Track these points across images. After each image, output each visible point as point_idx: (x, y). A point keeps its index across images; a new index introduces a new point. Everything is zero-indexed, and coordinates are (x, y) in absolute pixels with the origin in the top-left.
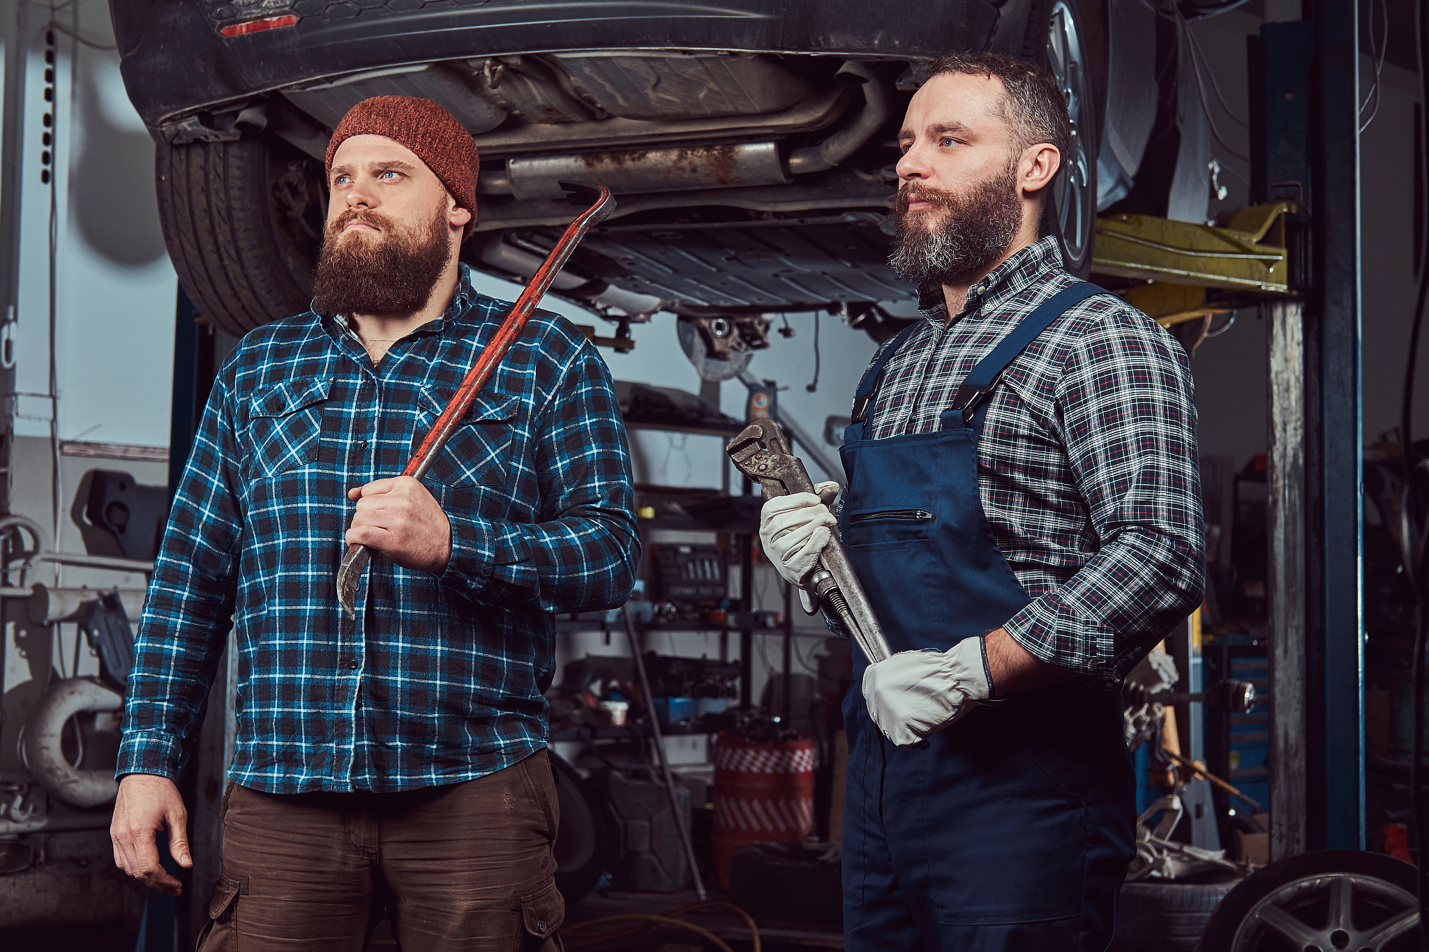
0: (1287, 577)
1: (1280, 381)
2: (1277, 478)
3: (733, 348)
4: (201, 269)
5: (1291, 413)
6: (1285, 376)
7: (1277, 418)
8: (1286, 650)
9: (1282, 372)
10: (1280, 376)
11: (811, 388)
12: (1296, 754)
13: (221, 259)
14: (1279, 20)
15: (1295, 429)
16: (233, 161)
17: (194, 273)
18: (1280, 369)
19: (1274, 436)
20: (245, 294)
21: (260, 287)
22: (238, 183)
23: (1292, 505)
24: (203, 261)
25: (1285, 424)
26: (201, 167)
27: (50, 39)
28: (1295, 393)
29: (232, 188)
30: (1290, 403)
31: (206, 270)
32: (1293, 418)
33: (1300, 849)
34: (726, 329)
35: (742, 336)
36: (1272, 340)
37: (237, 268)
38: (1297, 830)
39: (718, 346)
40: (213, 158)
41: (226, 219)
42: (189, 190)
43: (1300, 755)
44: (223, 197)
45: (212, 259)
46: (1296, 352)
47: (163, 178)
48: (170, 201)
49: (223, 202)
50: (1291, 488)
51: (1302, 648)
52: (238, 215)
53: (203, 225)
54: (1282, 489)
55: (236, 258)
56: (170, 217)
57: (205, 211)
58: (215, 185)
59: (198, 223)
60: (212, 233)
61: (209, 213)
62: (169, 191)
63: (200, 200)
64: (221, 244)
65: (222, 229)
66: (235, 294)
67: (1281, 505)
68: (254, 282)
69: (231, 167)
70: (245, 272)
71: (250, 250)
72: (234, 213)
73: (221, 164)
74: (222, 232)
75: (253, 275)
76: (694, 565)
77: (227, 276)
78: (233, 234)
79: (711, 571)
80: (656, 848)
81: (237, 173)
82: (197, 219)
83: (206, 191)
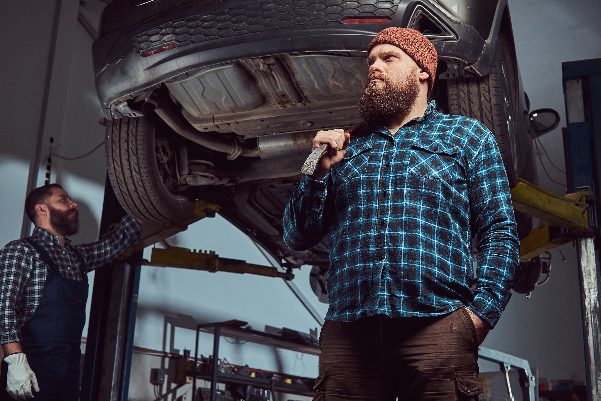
0: (595, 357)
1: (586, 271)
2: (588, 313)
4: (122, 178)
5: (592, 285)
6: (588, 268)
7: (586, 287)
9: (587, 267)
10: (586, 269)
13: (131, 173)
14: (575, 122)
15: (594, 291)
16: (140, 129)
17: (119, 180)
18: (586, 266)
19: (585, 294)
20: (140, 190)
21: (148, 186)
22: (142, 138)
23: (595, 325)
24: (123, 174)
25: (589, 289)
26: (126, 131)
27: (49, 160)
28: (593, 275)
29: (139, 140)
30: (591, 281)
31: (124, 178)
32: (593, 287)
36: (581, 253)
37: (138, 177)
40: (131, 127)
41: (135, 153)
42: (120, 141)
44: (134, 144)
45: (127, 173)
46: (593, 258)
47: (108, 137)
48: (111, 146)
49: (134, 146)
50: (594, 317)
52: (140, 152)
53: (124, 157)
54: (590, 318)
55: (138, 172)
56: (110, 154)
57: (126, 150)
58: (131, 138)
59: (122, 156)
60: (128, 160)
61: (128, 151)
62: (111, 143)
63: (124, 146)
64: (132, 165)
65: (133, 158)
66: (136, 190)
67: (590, 325)
68: (145, 183)
69: (139, 131)
70: (142, 178)
71: (145, 168)
72: (139, 151)
73: (135, 130)
74: (133, 160)
75: (145, 180)
77: (133, 180)
78: (138, 160)
81: (141, 133)
82: (122, 153)
83: (127, 141)
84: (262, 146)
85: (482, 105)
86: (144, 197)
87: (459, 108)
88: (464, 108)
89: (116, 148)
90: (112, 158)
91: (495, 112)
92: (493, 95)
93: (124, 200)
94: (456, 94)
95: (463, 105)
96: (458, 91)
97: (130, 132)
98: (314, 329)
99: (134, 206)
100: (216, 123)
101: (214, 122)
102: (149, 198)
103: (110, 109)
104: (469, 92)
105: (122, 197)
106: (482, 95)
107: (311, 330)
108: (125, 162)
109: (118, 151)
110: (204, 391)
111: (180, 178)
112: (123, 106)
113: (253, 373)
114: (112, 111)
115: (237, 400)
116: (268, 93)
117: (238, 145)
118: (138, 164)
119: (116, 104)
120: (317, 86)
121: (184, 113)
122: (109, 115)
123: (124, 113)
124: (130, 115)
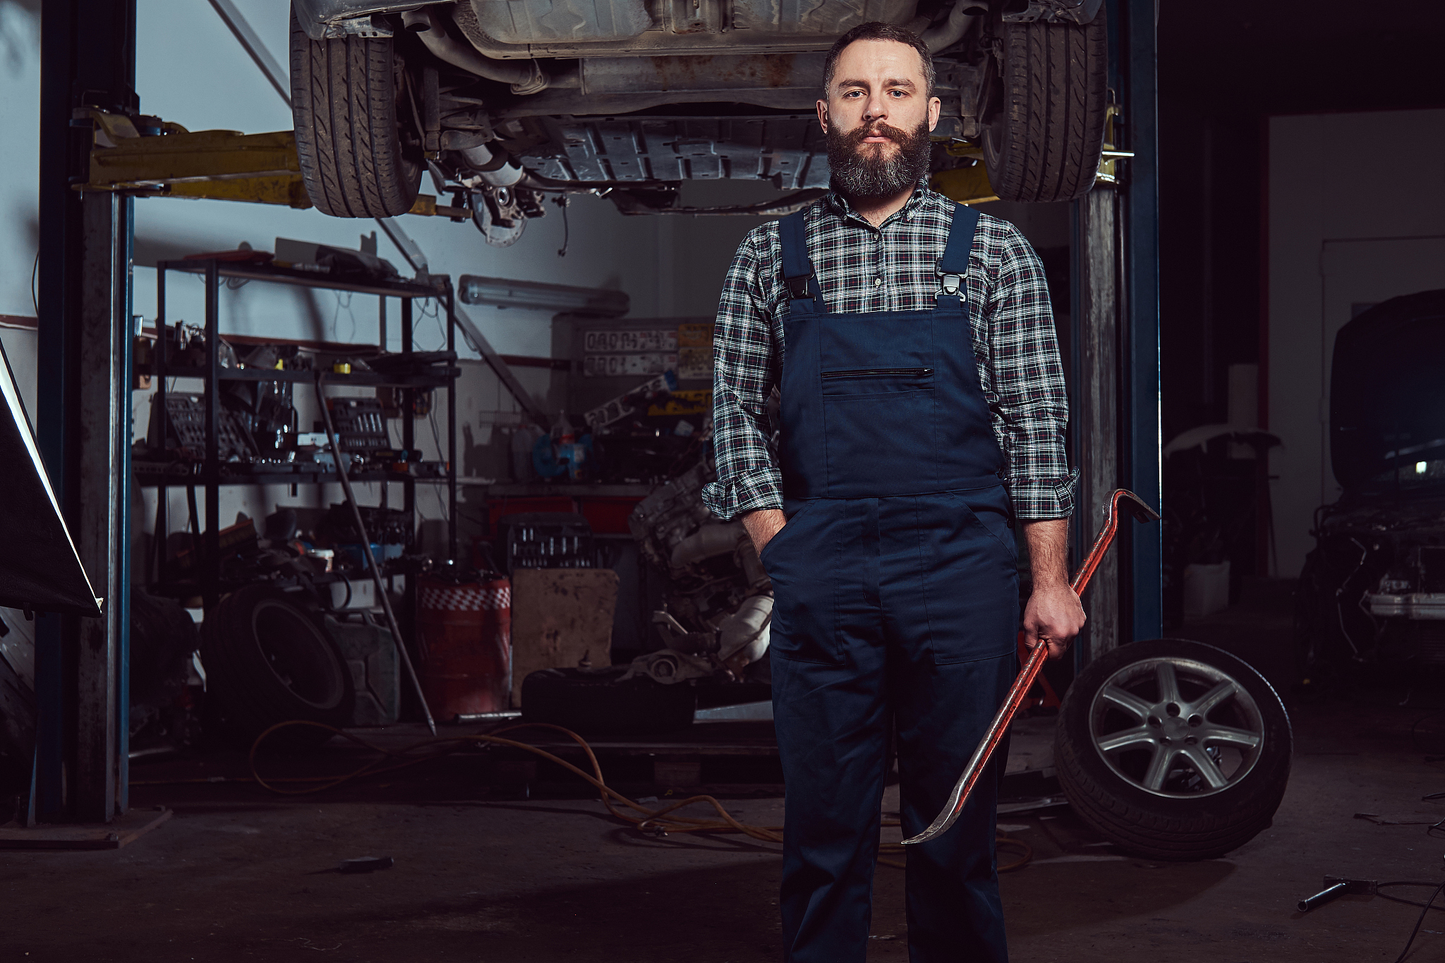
0: (1101, 419)
1: (1095, 255)
2: (1094, 336)
3: (513, 216)
4: (330, 153)
5: (1104, 282)
6: (1100, 251)
7: (1093, 285)
8: (1101, 479)
9: (1097, 248)
10: (1095, 252)
11: (561, 253)
12: (1109, 564)
13: (353, 144)
15: (1108, 295)
16: (372, 56)
17: (322, 156)
18: (1095, 246)
19: (1091, 301)
20: (366, 175)
21: (384, 170)
22: (378, 76)
23: (1106, 358)
24: (334, 145)
25: (1099, 291)
26: (343, 59)
29: (373, 80)
30: (1103, 274)
31: (335, 154)
32: (1106, 286)
33: (1113, 644)
34: (508, 198)
35: (519, 204)
36: (1089, 220)
37: (367, 153)
38: (1111, 626)
39: (502, 214)
40: (355, 51)
41: (365, 108)
42: (329, 80)
43: (1112, 565)
44: (364, 88)
45: (344, 144)
46: (1108, 231)
48: (309, 88)
49: (363, 91)
50: (1104, 344)
51: (1114, 477)
52: (376, 104)
53: (340, 112)
54: (1097, 345)
55: (368, 143)
56: (307, 104)
57: (344, 99)
58: (356, 76)
59: (336, 111)
60: (349, 120)
62: (309, 81)
63: (340, 90)
64: (356, 131)
65: (360, 118)
66: (357, 177)
67: (1096, 358)
68: (380, 165)
69: (372, 60)
70: (374, 156)
71: (383, 136)
72: (372, 102)
73: (363, 58)
74: (359, 119)
75: (381, 159)
76: (362, 419)
77: (355, 159)
78: (369, 121)
79: (375, 423)
80: (372, 685)
81: (378, 66)
82: (335, 106)
83: (347, 82)
84: (589, 71)
85: (1071, 73)
86: (371, 189)
87: (1028, 73)
88: (1039, 75)
89: (321, 93)
90: (311, 113)
91: (1092, 87)
92: (1093, 55)
94: (1025, 45)
95: (1036, 70)
96: (1028, 41)
97: (353, 62)
98: (369, 236)
99: (341, 201)
100: (531, 52)
101: (529, 50)
102: (379, 189)
103: (328, 24)
104: (1048, 45)
105: (322, 186)
106: (1072, 53)
107: (363, 237)
108: (342, 125)
109: (327, 100)
110: (168, 400)
111: (425, 137)
112: (359, 23)
113: (281, 362)
114: (330, 29)
115: (236, 413)
116: (669, 18)
117: (542, 70)
118: (369, 128)
119: (344, 19)
120: (775, 21)
121: (460, 23)
122: (321, 33)
123: (354, 30)
124: (364, 34)
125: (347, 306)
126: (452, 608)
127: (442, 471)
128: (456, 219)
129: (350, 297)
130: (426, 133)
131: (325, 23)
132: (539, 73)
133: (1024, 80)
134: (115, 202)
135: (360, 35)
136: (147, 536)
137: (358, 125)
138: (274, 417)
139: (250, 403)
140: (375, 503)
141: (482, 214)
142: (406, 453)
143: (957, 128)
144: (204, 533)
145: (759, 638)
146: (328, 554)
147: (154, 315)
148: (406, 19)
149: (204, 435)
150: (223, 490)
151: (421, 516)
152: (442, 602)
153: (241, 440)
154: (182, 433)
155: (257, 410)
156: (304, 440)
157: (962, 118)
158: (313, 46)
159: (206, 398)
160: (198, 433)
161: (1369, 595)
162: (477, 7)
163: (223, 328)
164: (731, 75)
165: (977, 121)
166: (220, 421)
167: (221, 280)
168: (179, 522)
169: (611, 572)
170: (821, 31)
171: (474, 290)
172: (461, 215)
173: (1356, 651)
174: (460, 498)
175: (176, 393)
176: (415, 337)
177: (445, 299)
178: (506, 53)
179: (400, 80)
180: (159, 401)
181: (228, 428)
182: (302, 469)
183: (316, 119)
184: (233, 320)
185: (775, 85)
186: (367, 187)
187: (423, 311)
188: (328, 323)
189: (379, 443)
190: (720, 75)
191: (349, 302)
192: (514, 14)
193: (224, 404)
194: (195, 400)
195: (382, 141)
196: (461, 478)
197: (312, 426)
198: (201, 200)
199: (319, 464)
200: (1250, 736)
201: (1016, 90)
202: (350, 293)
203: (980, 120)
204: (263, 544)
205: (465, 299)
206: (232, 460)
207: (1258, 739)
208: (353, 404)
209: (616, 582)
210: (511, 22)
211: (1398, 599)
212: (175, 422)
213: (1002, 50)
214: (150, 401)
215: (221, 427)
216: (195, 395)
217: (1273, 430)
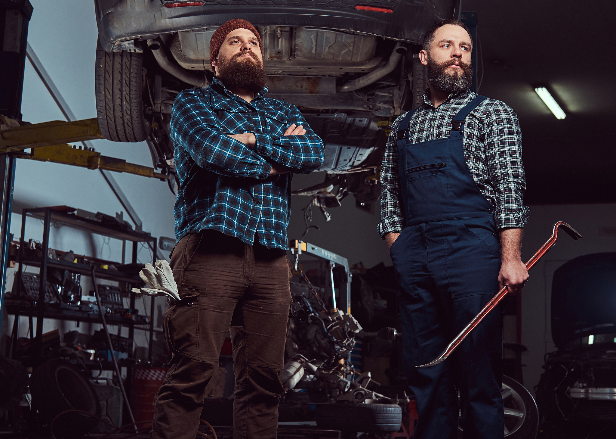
4: (111, 105)
13: (122, 102)
16: (133, 62)
17: (107, 106)
20: (127, 117)
21: (135, 115)
22: (135, 71)
24: (113, 102)
26: (120, 63)
29: (133, 73)
31: (113, 106)
37: (128, 106)
40: (125, 59)
41: (128, 85)
42: (113, 72)
44: (128, 76)
45: (118, 101)
47: (101, 66)
48: (103, 75)
52: (133, 84)
53: (117, 86)
55: (129, 101)
56: (102, 82)
57: (119, 80)
58: (125, 71)
59: (115, 86)
60: (121, 90)
61: (121, 82)
62: (104, 72)
63: (118, 76)
64: (124, 95)
65: (126, 89)
66: (122, 118)
68: (133, 112)
69: (133, 64)
70: (131, 108)
71: (136, 99)
72: (132, 83)
73: (129, 63)
75: (134, 109)
76: (111, 295)
77: (122, 109)
78: (130, 91)
79: (117, 298)
80: (109, 414)
81: (135, 67)
82: (115, 83)
83: (121, 73)
86: (129, 124)
89: (109, 77)
90: (104, 86)
93: (107, 124)
97: (124, 64)
98: (119, 213)
99: (115, 130)
101: (203, 64)
102: (132, 125)
103: (114, 44)
105: (106, 122)
107: (117, 214)
108: (117, 92)
109: (111, 81)
110: (23, 275)
111: (154, 106)
112: (129, 44)
113: (76, 260)
114: (115, 46)
115: (53, 285)
116: (267, 49)
117: (208, 80)
118: (130, 95)
119: (122, 41)
120: (313, 51)
121: (173, 51)
122: (111, 48)
123: (125, 48)
124: (130, 50)
125: (108, 244)
126: (149, 378)
127: (147, 320)
128: (163, 180)
129: (109, 239)
130: (154, 104)
131: (113, 43)
132: (207, 81)
133: (422, 85)
134: (8, 159)
135: (128, 51)
136: (8, 337)
137: (125, 93)
138: (71, 289)
139: (60, 280)
140: (116, 333)
141: (174, 184)
142: (131, 310)
143: (392, 111)
144: (35, 338)
145: (293, 378)
146: (92, 352)
147: (20, 236)
148: (149, 43)
149: (38, 292)
150: (45, 321)
151: (136, 344)
152: (144, 376)
153: (55, 297)
154: (28, 290)
155: (64, 283)
156: (84, 298)
157: (394, 108)
158: (107, 57)
159: (40, 276)
160: (36, 291)
161: (570, 389)
162: (182, 37)
163: (51, 245)
164: (292, 86)
165: (401, 109)
166: (46, 288)
167: (51, 224)
168: (24, 333)
169: (223, 369)
170: (333, 58)
171: (166, 243)
172: (165, 177)
173: (564, 416)
174: (154, 338)
175: (26, 273)
176: (139, 257)
177: (152, 243)
178: (193, 65)
179: (144, 82)
180: (19, 275)
181: (50, 291)
182: (83, 309)
183: (106, 89)
184: (55, 243)
185: (311, 92)
186: (127, 123)
187: (143, 245)
188: (99, 250)
189: (119, 307)
190: (287, 86)
191: (109, 242)
192: (198, 42)
193: (48, 280)
194: (35, 277)
195: (135, 101)
196: (155, 328)
197: (88, 293)
198: (47, 162)
199: (91, 308)
200: (519, 413)
201: (418, 90)
202: (109, 238)
203: (402, 108)
204: (62, 344)
205: (162, 248)
206: (51, 302)
207: (522, 414)
208: (108, 288)
209: (226, 374)
210: (196, 46)
211: (582, 391)
212: (25, 285)
213: (412, 76)
214: (14, 275)
215: (46, 290)
216: (35, 275)
217: (524, 343)
